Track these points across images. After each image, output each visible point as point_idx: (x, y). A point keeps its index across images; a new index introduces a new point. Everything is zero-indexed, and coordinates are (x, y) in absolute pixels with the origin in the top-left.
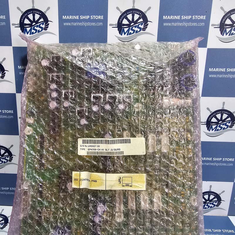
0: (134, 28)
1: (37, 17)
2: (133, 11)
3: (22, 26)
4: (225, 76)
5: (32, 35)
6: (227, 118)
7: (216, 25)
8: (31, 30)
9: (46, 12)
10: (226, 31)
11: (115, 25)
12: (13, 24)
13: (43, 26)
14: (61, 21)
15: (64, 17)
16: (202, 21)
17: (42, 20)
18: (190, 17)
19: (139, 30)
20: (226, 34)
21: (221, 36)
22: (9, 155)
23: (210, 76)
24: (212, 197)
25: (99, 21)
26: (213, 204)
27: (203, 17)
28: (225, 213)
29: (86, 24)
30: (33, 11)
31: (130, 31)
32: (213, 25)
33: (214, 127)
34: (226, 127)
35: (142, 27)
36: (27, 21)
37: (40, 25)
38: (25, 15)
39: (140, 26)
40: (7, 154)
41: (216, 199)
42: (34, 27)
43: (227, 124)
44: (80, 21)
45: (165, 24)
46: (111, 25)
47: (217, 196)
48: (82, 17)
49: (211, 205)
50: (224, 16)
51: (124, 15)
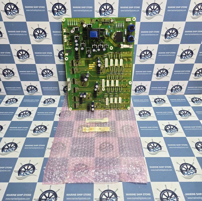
0: (107, 13)
1: (60, 7)
2: (106, 4)
3: (53, 12)
4: (148, 35)
5: (58, 16)
6: (149, 53)
7: (144, 11)
8: (58, 14)
9: (64, 4)
10: (149, 14)
11: (98, 11)
12: (49, 11)
13: (64, 12)
14: (72, 9)
15: (74, 7)
16: (138, 9)
17: (63, 9)
18: (133, 7)
19: (109, 13)
20: (149, 15)
21: (146, 16)
22: (51, 73)
23: (142, 35)
24: (142, 88)
25: (90, 9)
26: (142, 91)
27: (139, 7)
28: (148, 94)
29: (84, 11)
30: (58, 4)
31: (105, 14)
32: (143, 11)
33: (143, 58)
34: (148, 58)
35: (111, 12)
36: (55, 9)
37: (62, 11)
38: (54, 6)
39: (110, 12)
40: (50, 72)
41: (144, 88)
42: (59, 12)
43: (149, 56)
44: (81, 9)
45: (121, 11)
46: (96, 11)
47: (144, 87)
48: (82, 7)
49: (141, 91)
50: (148, 7)
51: (102, 6)
